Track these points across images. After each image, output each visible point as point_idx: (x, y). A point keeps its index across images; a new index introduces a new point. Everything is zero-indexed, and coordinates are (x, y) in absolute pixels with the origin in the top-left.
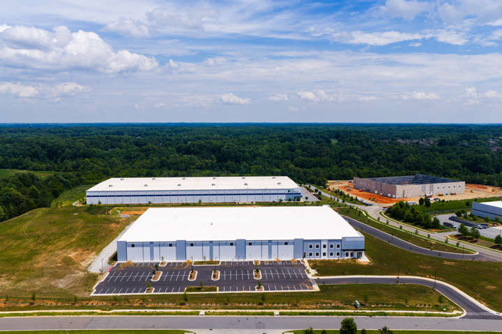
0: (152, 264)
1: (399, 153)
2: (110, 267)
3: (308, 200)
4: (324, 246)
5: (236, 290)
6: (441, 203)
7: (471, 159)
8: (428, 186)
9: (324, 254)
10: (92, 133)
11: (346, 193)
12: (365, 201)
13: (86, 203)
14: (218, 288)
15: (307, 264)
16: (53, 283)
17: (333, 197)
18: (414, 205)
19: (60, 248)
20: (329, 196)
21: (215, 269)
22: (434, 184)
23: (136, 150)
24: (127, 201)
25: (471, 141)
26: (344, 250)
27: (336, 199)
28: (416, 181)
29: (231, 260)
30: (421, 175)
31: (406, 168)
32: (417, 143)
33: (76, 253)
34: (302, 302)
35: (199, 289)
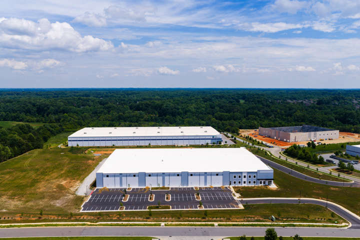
0: (121, 189)
1: (290, 110)
2: (92, 191)
3: (227, 143)
4: (245, 177)
5: (184, 208)
6: (323, 146)
7: (342, 114)
8: (313, 133)
9: (245, 182)
10: (67, 95)
11: (254, 139)
12: (268, 145)
13: (67, 146)
14: (171, 207)
15: (232, 190)
16: (52, 203)
17: (245, 141)
18: (304, 147)
19: (54, 177)
20: (242, 141)
21: (167, 193)
22: (317, 132)
23: (101, 108)
24: (97, 144)
25: (340, 101)
26: (259, 180)
27: (247, 143)
28: (303, 130)
29: (177, 186)
30: (307, 126)
31: (295, 121)
32: (302, 103)
33: (66, 181)
34: (233, 216)
35: (157, 208)
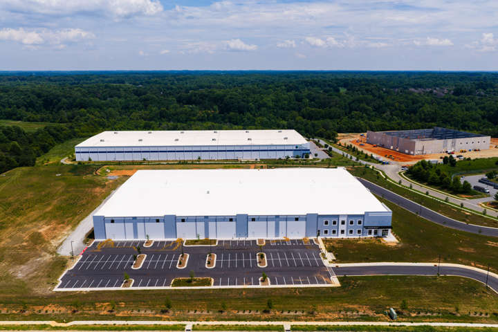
0: (135, 243)
2: (85, 247)
3: (318, 157)
4: (343, 223)
5: (235, 284)
7: (492, 110)
8: (450, 141)
9: (343, 232)
11: (360, 149)
12: (381, 160)
13: (75, 160)
14: (213, 280)
15: (322, 246)
17: (345, 154)
18: (438, 164)
19: (31, 219)
20: (341, 152)
21: (211, 251)
22: (458, 139)
23: (135, 100)
26: (367, 228)
27: (349, 157)
28: (434, 136)
30: (440, 129)
31: (421, 120)
32: (431, 92)
33: (49, 227)
35: (189, 283)
